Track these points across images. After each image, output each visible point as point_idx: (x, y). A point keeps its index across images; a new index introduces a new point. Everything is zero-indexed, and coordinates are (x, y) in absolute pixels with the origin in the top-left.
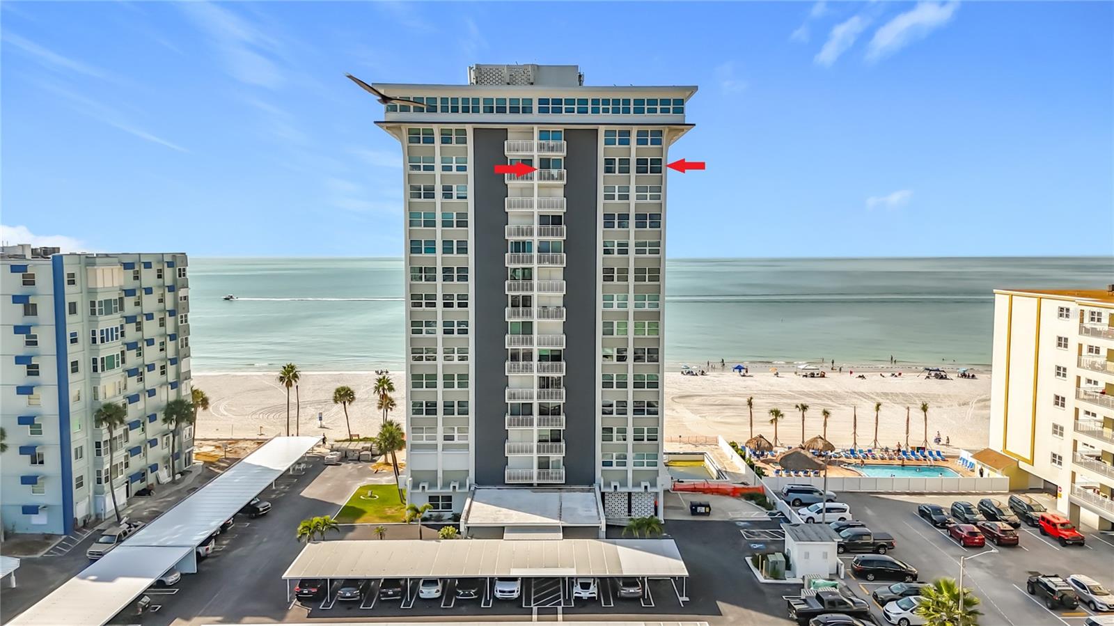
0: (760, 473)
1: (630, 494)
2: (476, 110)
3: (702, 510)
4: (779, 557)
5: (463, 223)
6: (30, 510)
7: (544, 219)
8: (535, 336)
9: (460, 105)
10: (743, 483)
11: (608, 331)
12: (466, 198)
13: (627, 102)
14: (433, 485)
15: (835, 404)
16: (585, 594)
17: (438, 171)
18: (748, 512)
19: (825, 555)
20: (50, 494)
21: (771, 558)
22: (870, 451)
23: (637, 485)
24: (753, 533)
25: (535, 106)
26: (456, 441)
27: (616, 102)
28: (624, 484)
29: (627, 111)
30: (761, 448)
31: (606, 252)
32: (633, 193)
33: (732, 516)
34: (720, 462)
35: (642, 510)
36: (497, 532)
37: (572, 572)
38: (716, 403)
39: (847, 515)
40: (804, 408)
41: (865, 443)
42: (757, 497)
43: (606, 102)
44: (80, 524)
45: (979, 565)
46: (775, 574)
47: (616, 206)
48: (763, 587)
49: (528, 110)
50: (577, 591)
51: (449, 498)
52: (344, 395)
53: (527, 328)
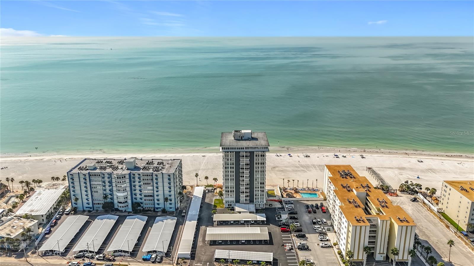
0: (282, 197)
1: (259, 204)
2: (235, 149)
3: (271, 205)
4: (279, 216)
5: (233, 164)
7: (246, 164)
8: (245, 182)
9: (233, 148)
10: (279, 198)
11: (256, 180)
12: (234, 161)
13: (259, 147)
14: (229, 203)
16: (252, 222)
17: (229, 157)
18: (278, 205)
19: (286, 216)
20: (173, 206)
21: (278, 216)
22: (305, 189)
23: (260, 202)
24: (278, 210)
25: (245, 148)
26: (232, 196)
27: (257, 147)
28: (258, 202)
29: (259, 149)
30: (285, 190)
31: (256, 168)
32: (260, 160)
33: (276, 206)
34: (277, 193)
35: (261, 206)
36: (240, 212)
37: (250, 220)
39: (293, 207)
40: (294, 180)
41: (305, 187)
42: (280, 202)
44: (176, 209)
45: (308, 216)
46: (279, 218)
47: (257, 162)
48: (277, 221)
49: (243, 149)
51: (231, 204)
52: (207, 178)
53: (243, 180)
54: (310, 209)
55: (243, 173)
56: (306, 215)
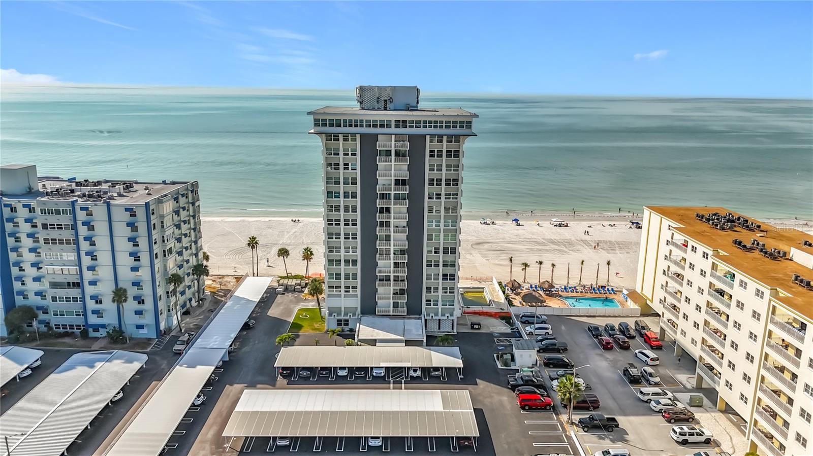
0: (511, 304)
1: (439, 320)
2: (362, 126)
3: (476, 327)
4: (509, 356)
5: (354, 183)
6: (140, 327)
7: (397, 182)
8: (392, 242)
9: (353, 123)
10: (501, 309)
11: (430, 238)
12: (356, 169)
13: (441, 122)
14: (339, 314)
15: (566, 250)
16: (415, 375)
17: (341, 156)
18: (500, 327)
19: (530, 356)
20: (148, 319)
21: (505, 356)
22: (575, 287)
23: (443, 315)
24: (500, 340)
25: (393, 124)
26: (351, 293)
27: (436, 122)
28: (437, 315)
29: (441, 127)
30: (515, 287)
31: (430, 198)
32: (444, 168)
33: (492, 330)
34: (492, 295)
35: (446, 328)
36: (373, 342)
37: (409, 365)
38: (497, 249)
39: (550, 331)
40: (541, 263)
41: (573, 282)
42: (506, 318)
43: (430, 122)
44: (163, 332)
45: (606, 359)
46: (506, 364)
47: (435, 175)
48: (499, 370)
49: (389, 126)
50: (412, 373)
51: (347, 321)
52: (284, 253)
53: (388, 238)
54: (606, 338)
55: (388, 210)
56: (597, 354)
